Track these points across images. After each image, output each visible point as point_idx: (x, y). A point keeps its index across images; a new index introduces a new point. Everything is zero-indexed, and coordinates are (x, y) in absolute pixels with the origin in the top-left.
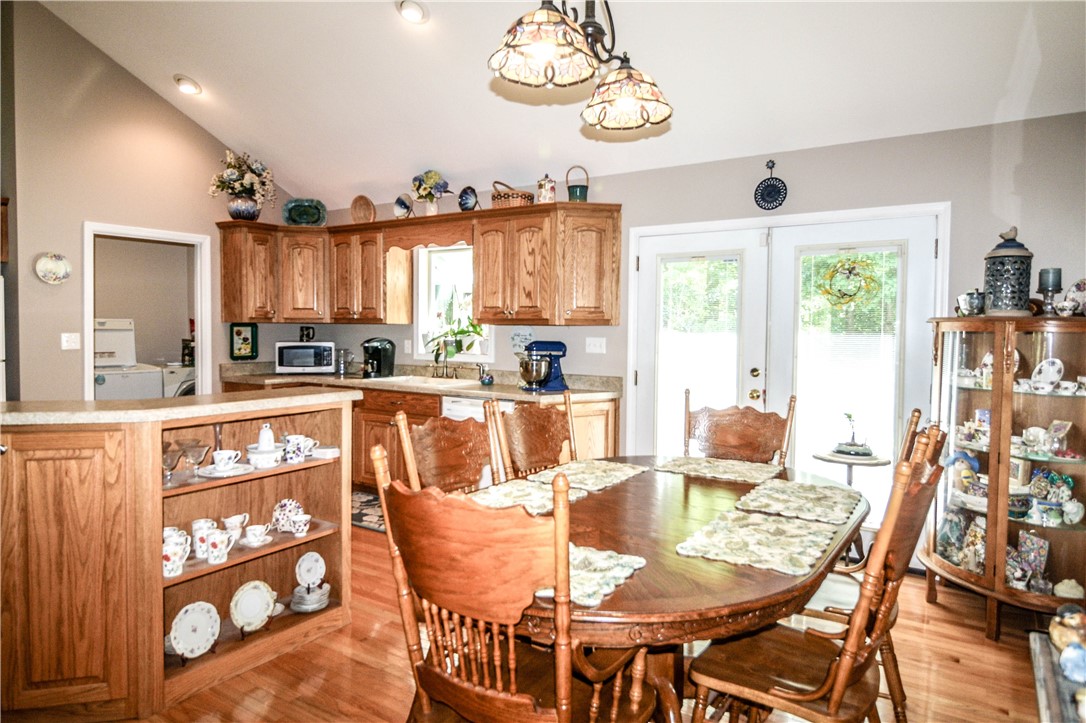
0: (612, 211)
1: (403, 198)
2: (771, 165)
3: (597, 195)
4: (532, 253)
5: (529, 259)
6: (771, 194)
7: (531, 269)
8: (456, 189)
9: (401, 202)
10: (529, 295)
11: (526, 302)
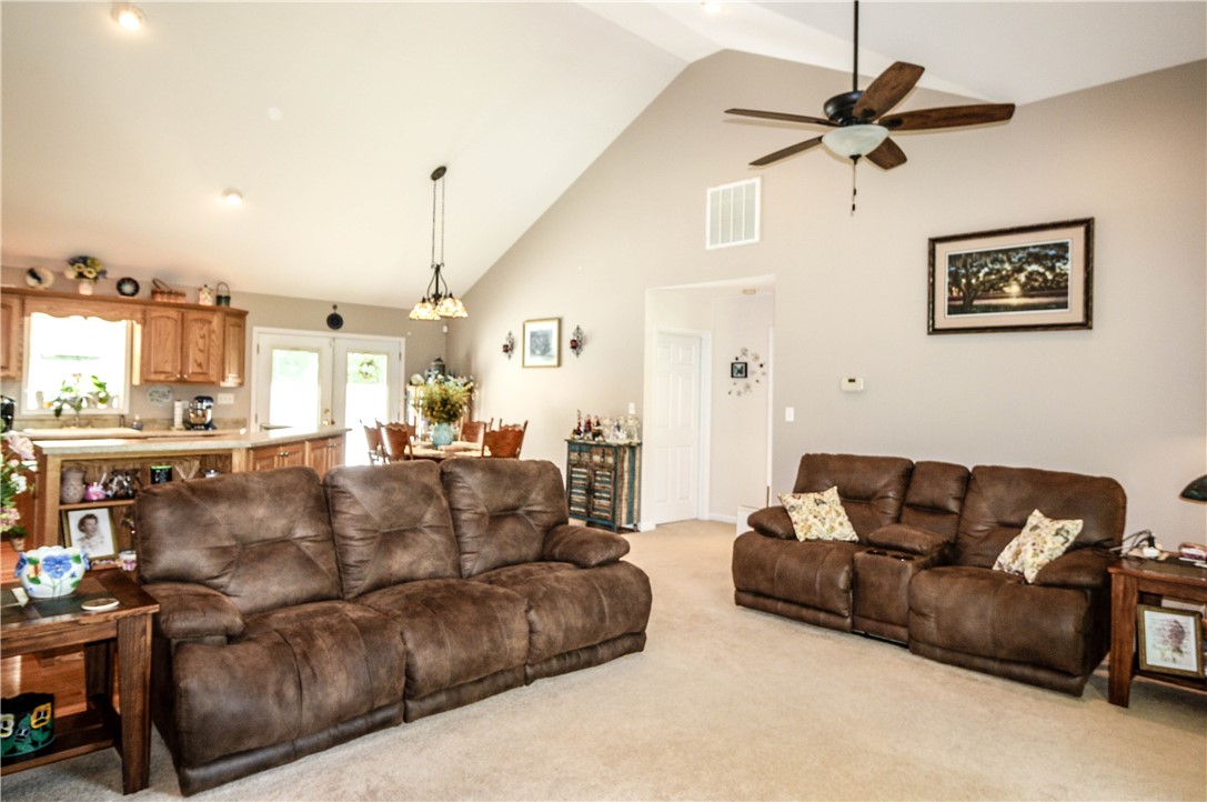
0: (242, 315)
1: (37, 270)
2: (335, 307)
3: (235, 304)
4: (203, 337)
5: (201, 342)
6: (335, 322)
7: (202, 348)
8: (114, 275)
9: (33, 273)
10: (200, 365)
11: (198, 370)
